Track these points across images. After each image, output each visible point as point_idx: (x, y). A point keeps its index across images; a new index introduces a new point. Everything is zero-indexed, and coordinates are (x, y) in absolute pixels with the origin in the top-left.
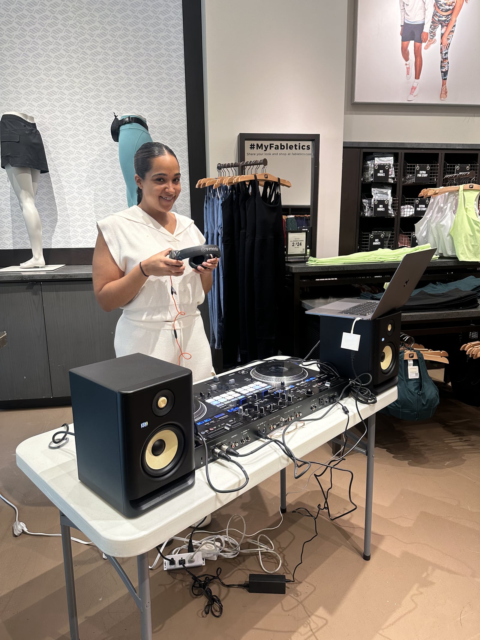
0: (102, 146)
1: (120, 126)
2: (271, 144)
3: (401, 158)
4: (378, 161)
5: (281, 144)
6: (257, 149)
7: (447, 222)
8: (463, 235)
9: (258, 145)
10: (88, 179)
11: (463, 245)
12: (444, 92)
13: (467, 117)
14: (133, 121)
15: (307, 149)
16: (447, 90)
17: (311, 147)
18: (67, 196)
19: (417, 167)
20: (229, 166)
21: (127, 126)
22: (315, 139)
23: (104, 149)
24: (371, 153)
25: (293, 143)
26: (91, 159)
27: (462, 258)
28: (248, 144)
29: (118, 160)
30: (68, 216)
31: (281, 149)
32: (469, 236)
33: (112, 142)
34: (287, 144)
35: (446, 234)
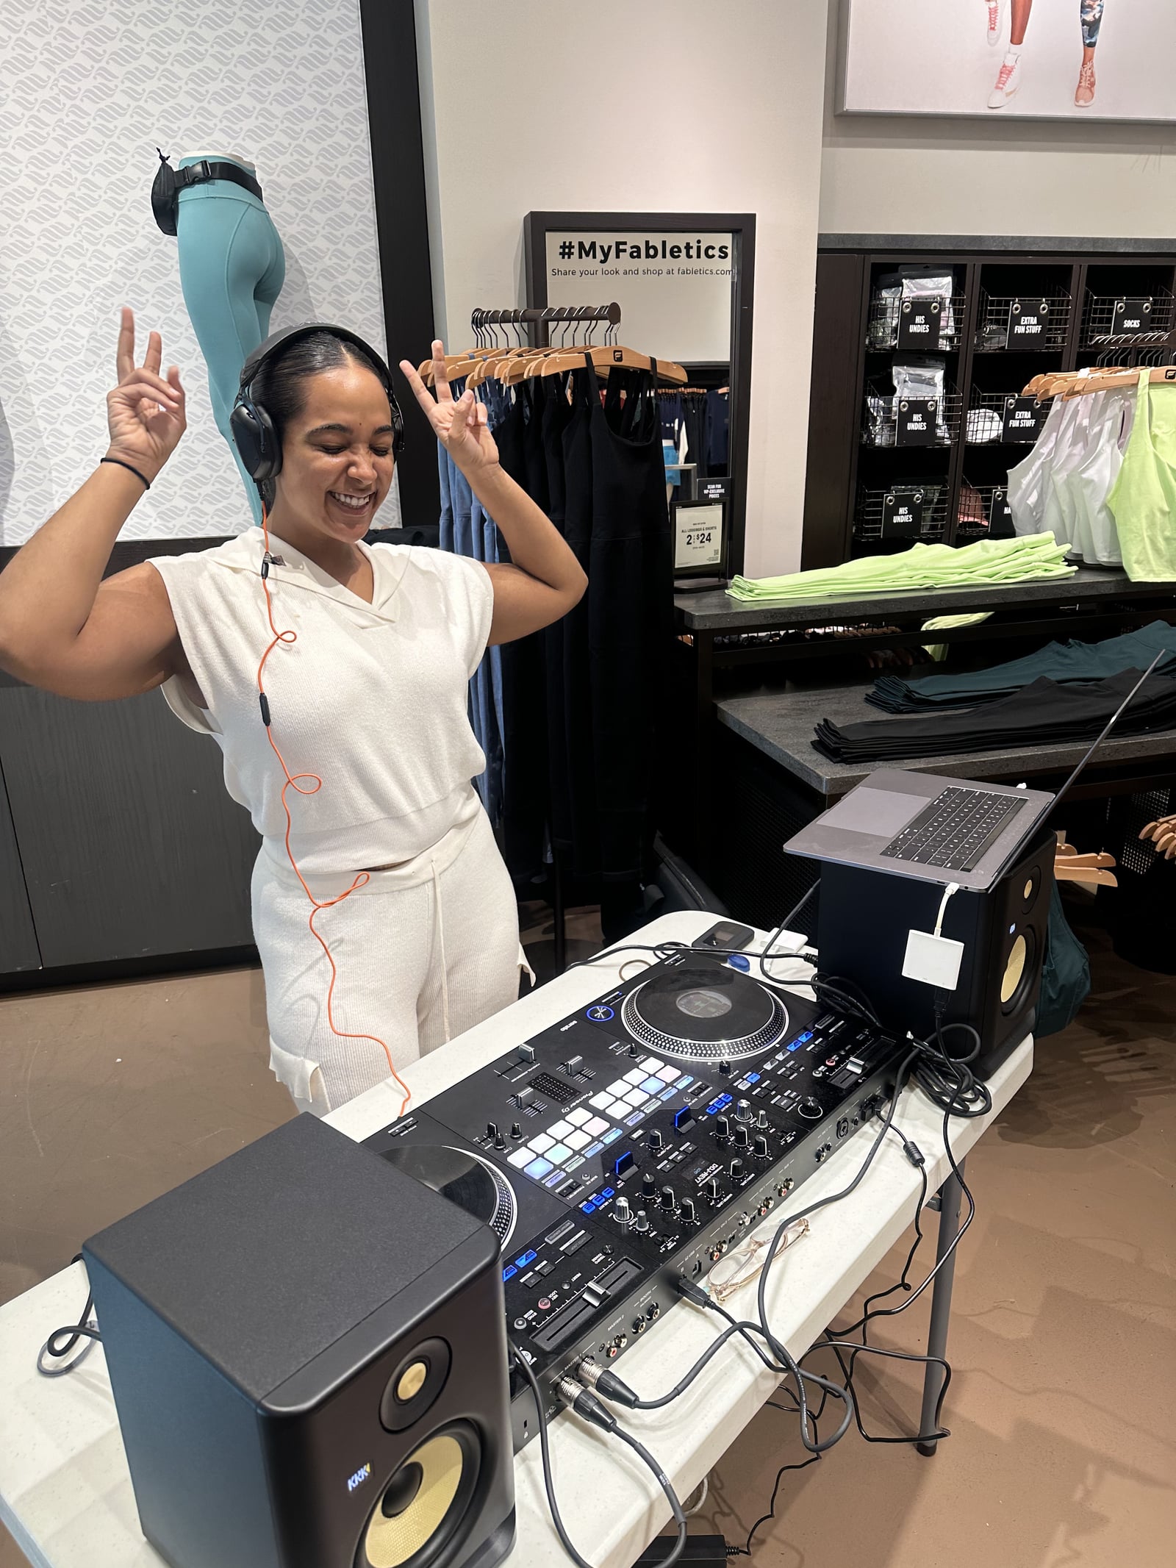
0: (130, 246)
1: (177, 191)
2: (618, 244)
3: (973, 278)
4: (913, 289)
5: (647, 242)
6: (580, 257)
7: (1100, 471)
8: (1144, 512)
9: (581, 245)
10: (93, 343)
11: (1143, 540)
12: (1087, 84)
13: (1142, 156)
14: (217, 175)
15: (720, 257)
16: (1096, 76)
17: (729, 251)
18: (35, 393)
19: (1015, 307)
20: (504, 318)
21: (199, 190)
22: (742, 227)
23: (135, 254)
24: (893, 268)
25: (680, 240)
26: (100, 283)
27: (1138, 574)
28: (554, 241)
29: (178, 286)
30: (43, 452)
31: (648, 256)
32: (1158, 514)
33: (155, 232)
34: (664, 243)
35: (1097, 505)
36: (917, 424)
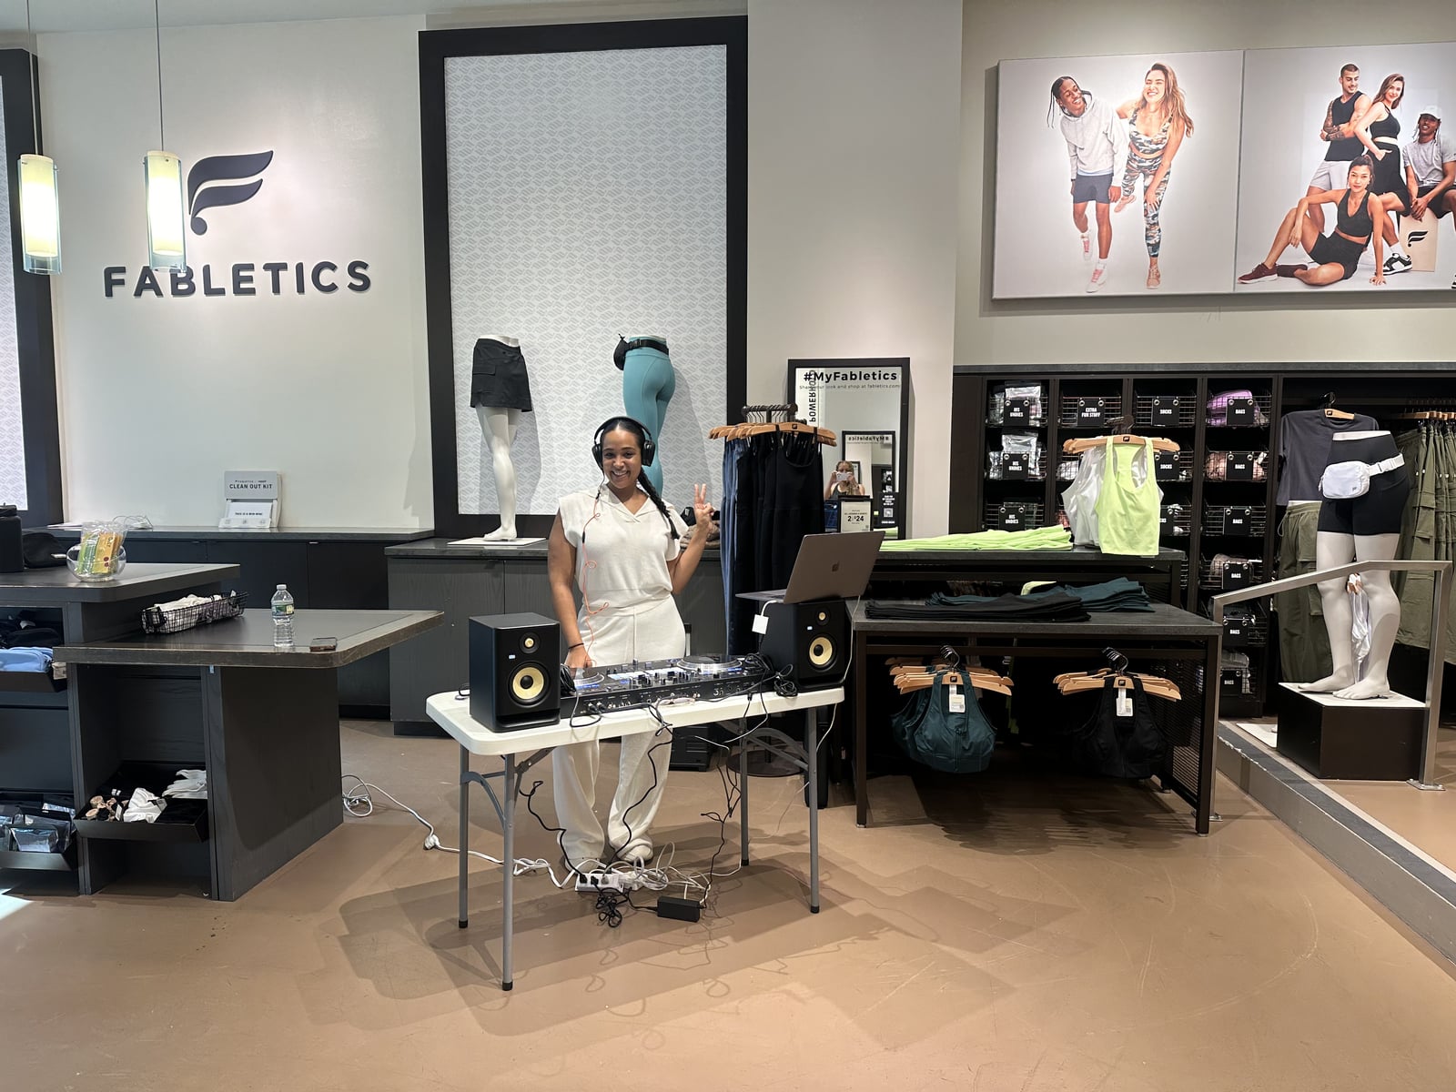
1: (625, 352)
2: (835, 373)
3: (1055, 388)
4: (1011, 393)
5: (851, 372)
6: (815, 379)
7: (1091, 492)
8: (1109, 514)
9: (816, 374)
11: (1108, 530)
12: (1155, 276)
13: (1206, 313)
14: (646, 345)
15: (892, 378)
16: (1160, 271)
17: (897, 376)
19: (1082, 402)
21: (635, 352)
22: (904, 363)
24: (1002, 382)
25: (869, 370)
27: (1106, 549)
28: (801, 372)
31: (851, 379)
32: (1118, 516)
34: (860, 373)
35: (1090, 511)
36: (1015, 467)
